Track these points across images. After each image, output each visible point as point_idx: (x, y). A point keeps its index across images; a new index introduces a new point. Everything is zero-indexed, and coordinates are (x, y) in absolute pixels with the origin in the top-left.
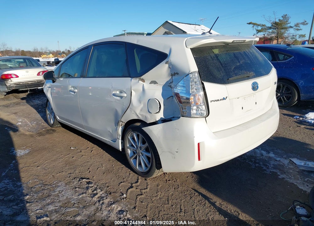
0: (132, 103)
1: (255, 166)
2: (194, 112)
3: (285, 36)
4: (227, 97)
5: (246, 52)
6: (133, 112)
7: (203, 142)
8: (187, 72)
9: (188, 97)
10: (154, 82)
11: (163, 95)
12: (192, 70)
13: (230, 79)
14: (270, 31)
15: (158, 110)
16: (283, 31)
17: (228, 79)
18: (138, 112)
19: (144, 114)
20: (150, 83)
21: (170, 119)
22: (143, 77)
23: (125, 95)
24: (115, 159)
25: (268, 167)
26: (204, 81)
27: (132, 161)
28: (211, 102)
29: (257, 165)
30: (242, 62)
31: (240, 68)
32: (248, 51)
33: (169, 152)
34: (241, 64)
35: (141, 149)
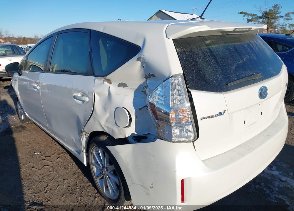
0: (95, 111)
1: (255, 188)
2: (176, 132)
3: (274, 26)
4: (225, 111)
5: (251, 44)
6: (97, 122)
7: (189, 179)
8: (167, 75)
9: (167, 111)
10: (123, 85)
11: (134, 103)
12: (174, 73)
13: (230, 84)
14: (261, 20)
15: (128, 124)
16: (273, 20)
17: (227, 85)
18: (103, 123)
19: (110, 126)
20: (118, 86)
21: (144, 136)
22: (108, 77)
23: (87, 99)
24: (81, 172)
25: (271, 190)
26: (192, 89)
27: (98, 181)
28: (202, 120)
29: (257, 186)
30: (245, 59)
31: (242, 67)
32: (252, 43)
33: (141, 185)
34: (245, 61)
35: (107, 170)
